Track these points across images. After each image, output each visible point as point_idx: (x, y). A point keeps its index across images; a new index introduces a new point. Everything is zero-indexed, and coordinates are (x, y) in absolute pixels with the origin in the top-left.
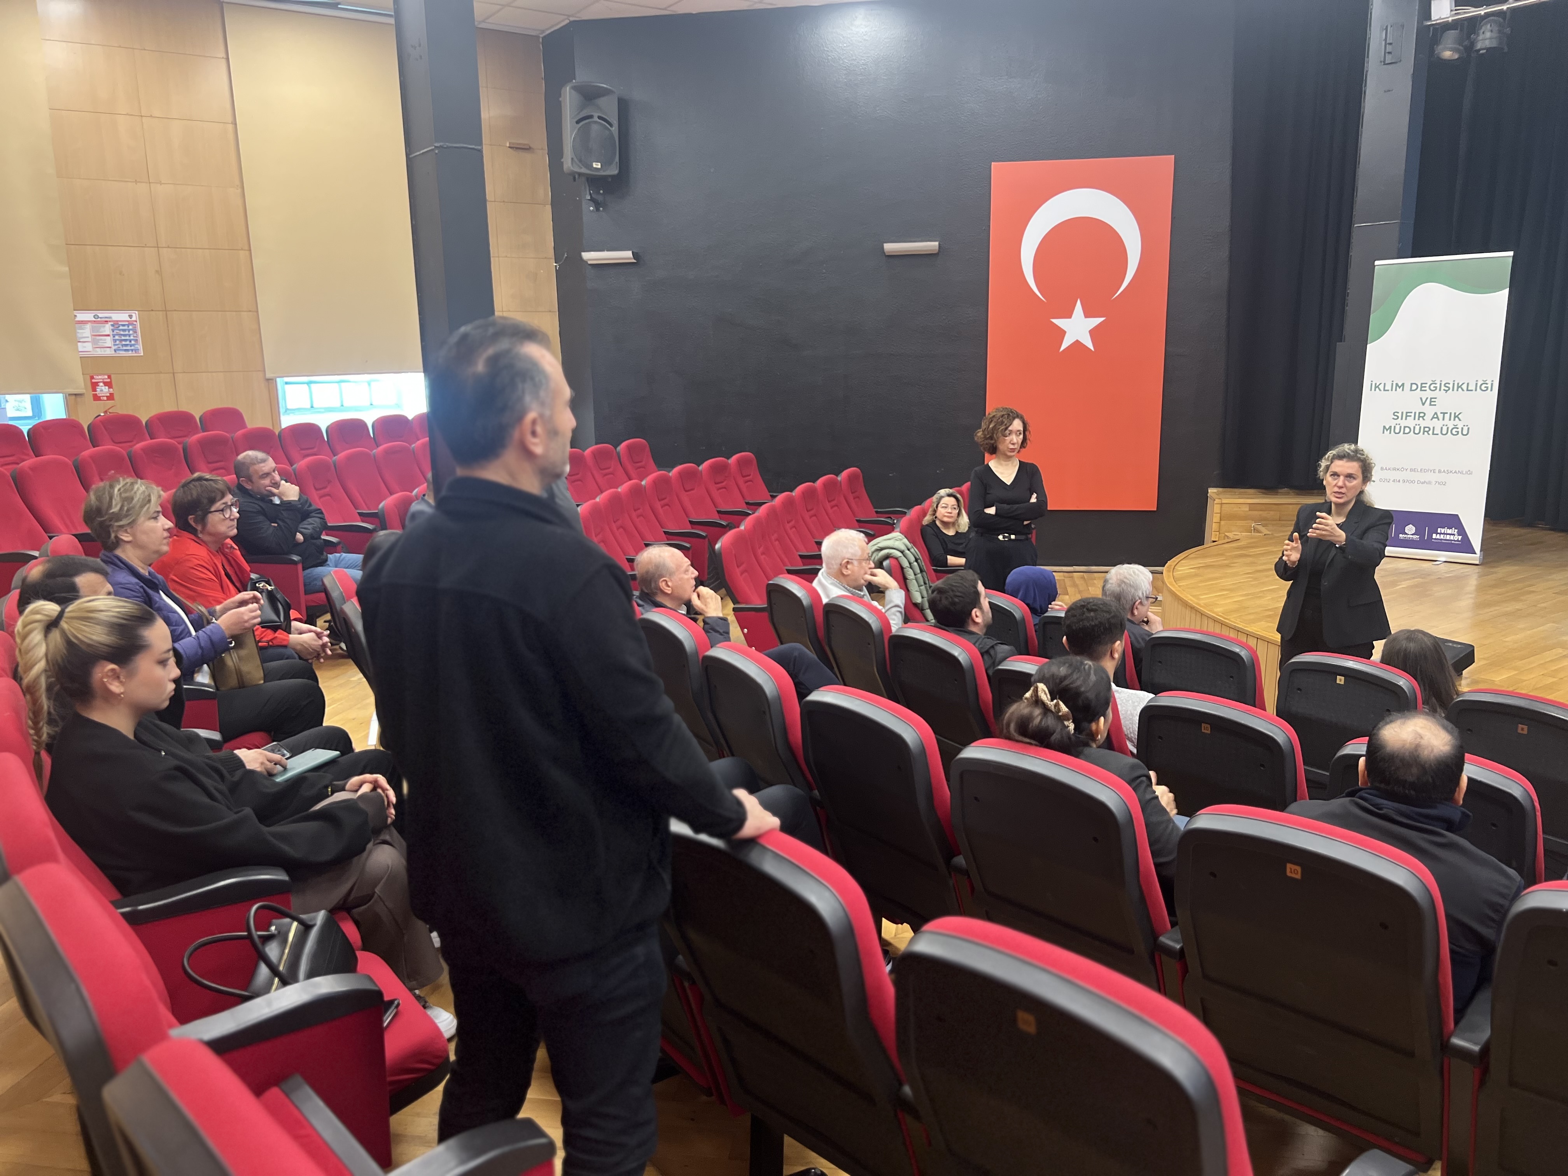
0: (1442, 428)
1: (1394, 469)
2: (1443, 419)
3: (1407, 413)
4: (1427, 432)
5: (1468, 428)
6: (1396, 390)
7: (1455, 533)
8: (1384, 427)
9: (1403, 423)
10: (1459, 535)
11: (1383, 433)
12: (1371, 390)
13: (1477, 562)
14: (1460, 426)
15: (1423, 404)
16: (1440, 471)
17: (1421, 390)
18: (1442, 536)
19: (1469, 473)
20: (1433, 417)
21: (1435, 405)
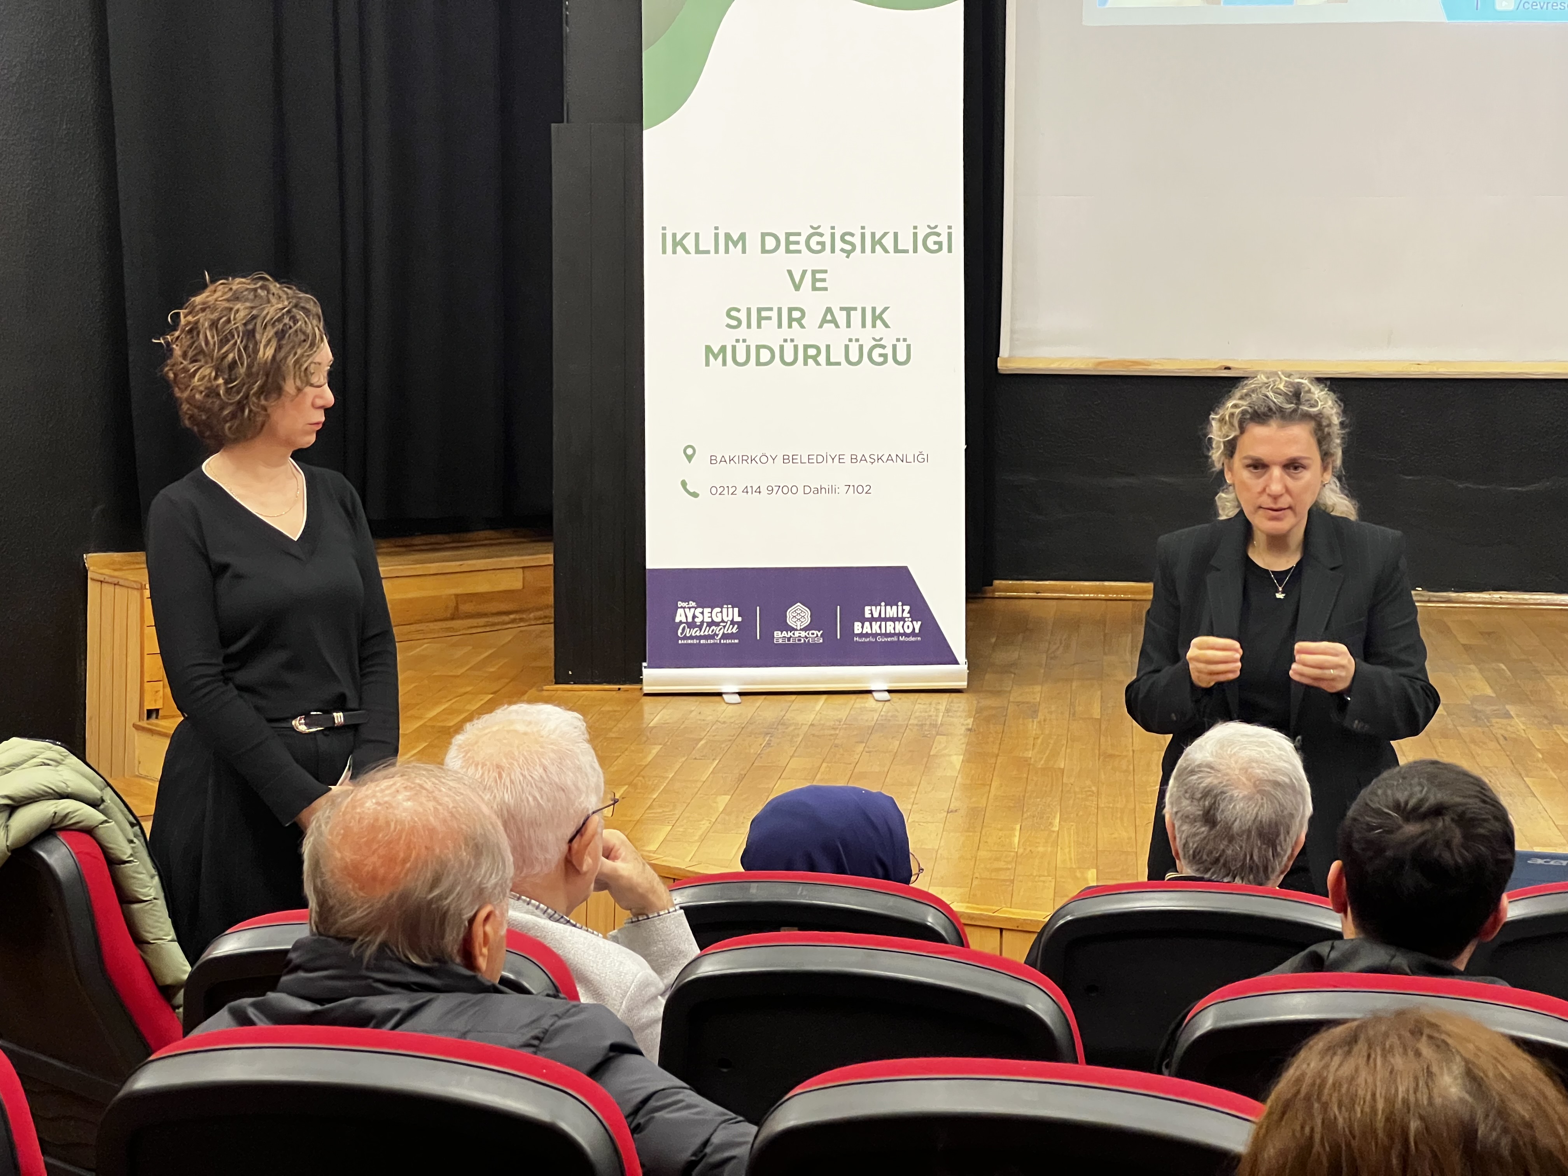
0: (847, 347)
1: (744, 459)
2: (848, 325)
3: (759, 310)
4: (815, 358)
5: (909, 346)
6: (727, 251)
7: (906, 615)
8: (708, 349)
9: (755, 336)
10: (914, 619)
11: (707, 364)
12: (664, 252)
13: (963, 684)
14: (888, 342)
15: (797, 287)
16: (854, 459)
17: (788, 251)
18: (876, 626)
19: (921, 458)
20: (824, 321)
21: (826, 289)
